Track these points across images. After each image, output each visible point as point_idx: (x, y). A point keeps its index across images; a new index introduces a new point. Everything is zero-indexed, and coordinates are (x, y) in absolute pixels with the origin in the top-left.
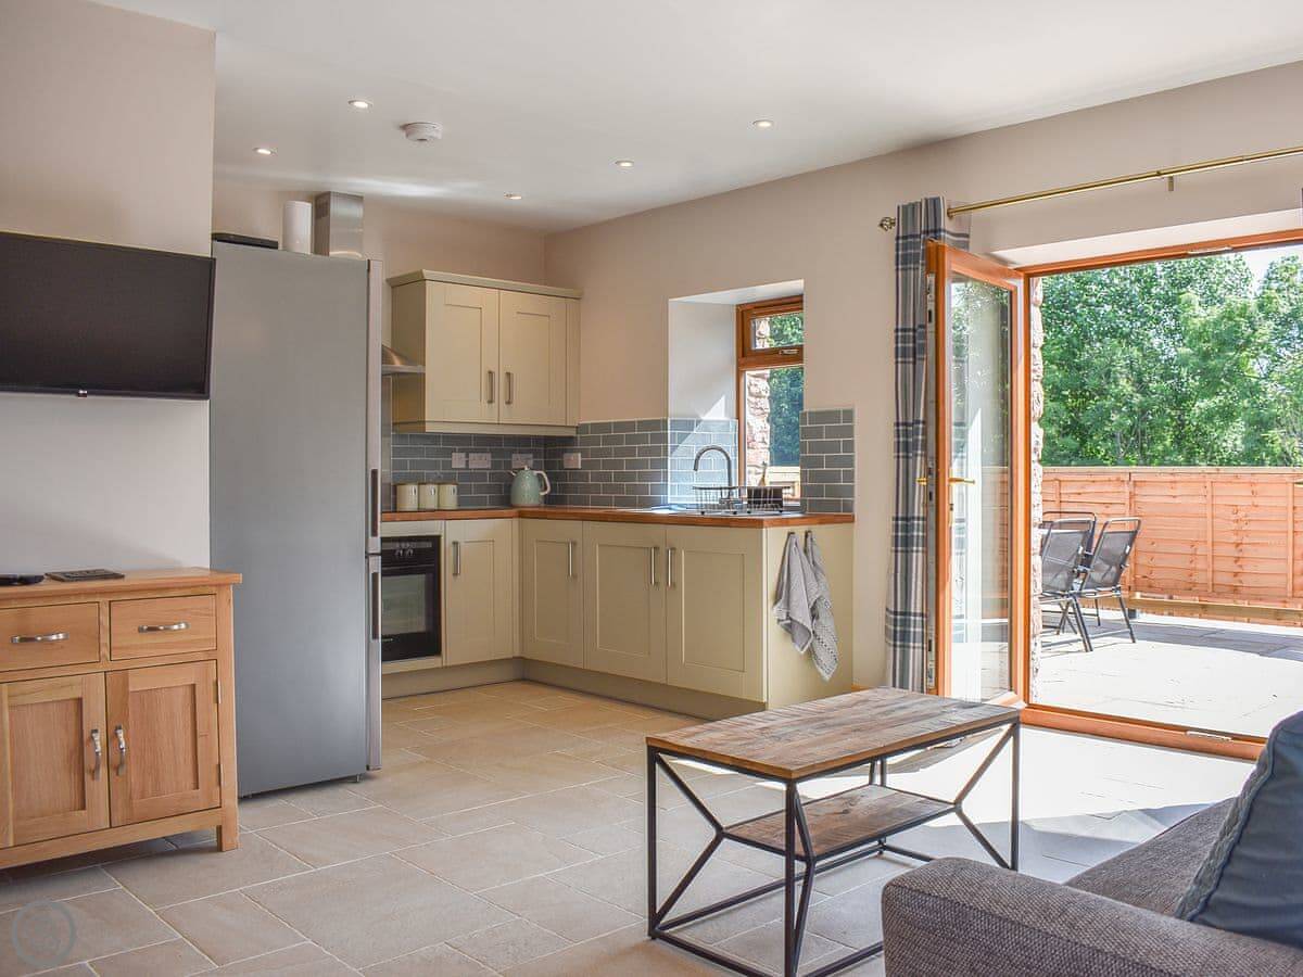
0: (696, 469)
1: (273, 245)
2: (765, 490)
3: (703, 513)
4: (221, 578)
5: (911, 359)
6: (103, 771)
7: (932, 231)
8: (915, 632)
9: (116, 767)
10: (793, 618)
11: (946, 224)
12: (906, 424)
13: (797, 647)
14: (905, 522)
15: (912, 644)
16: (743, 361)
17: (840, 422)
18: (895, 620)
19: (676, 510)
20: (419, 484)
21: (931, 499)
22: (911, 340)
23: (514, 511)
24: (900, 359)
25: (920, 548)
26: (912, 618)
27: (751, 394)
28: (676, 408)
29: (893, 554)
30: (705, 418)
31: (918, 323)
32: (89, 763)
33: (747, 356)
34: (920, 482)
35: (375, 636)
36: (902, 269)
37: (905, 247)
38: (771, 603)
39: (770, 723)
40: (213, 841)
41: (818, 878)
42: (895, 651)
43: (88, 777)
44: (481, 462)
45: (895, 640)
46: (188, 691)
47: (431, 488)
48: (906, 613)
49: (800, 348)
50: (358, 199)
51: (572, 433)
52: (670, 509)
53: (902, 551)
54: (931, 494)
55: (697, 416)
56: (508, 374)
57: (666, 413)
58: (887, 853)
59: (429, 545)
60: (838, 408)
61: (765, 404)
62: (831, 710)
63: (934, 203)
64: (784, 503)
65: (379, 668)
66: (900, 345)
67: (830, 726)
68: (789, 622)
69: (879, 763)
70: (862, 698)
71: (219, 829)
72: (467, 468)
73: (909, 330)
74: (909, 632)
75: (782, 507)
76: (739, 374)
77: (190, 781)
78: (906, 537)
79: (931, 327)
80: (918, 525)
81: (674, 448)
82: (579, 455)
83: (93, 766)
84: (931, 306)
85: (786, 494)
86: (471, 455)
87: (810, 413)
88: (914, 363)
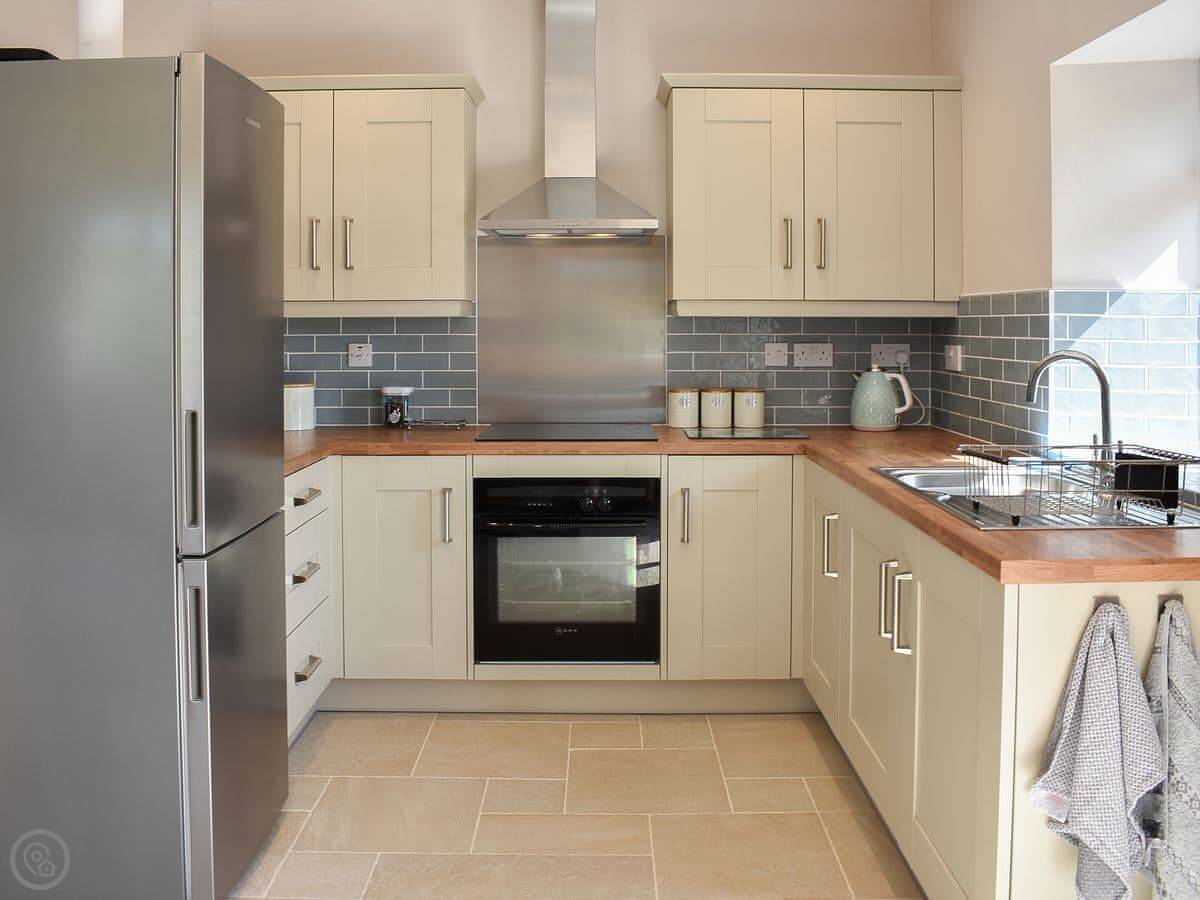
20: (702, 391)
30: (1129, 288)
47: (721, 398)
51: (951, 312)
55: (1113, 284)
56: (820, 222)
57: (1049, 282)
59: (641, 493)
72: (792, 367)
82: (960, 349)
86: (796, 346)
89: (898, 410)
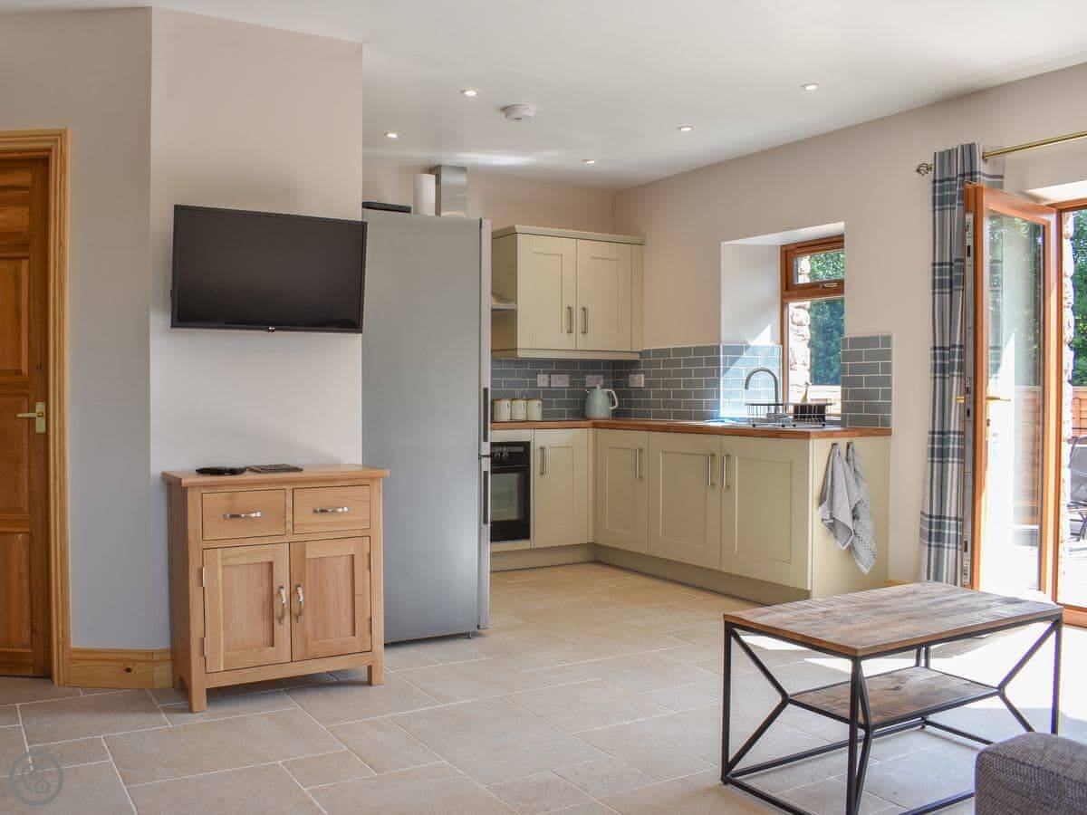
0: (746, 387)
1: (406, 210)
2: (810, 406)
3: (754, 425)
4: (374, 472)
5: (948, 290)
6: (287, 618)
7: (968, 174)
8: (949, 535)
9: (296, 616)
10: (837, 518)
11: (981, 167)
12: (943, 348)
13: (839, 543)
14: (940, 436)
15: (946, 545)
16: (787, 294)
17: (879, 347)
18: (931, 523)
19: (728, 423)
20: (512, 400)
21: (968, 415)
22: (948, 272)
23: (589, 422)
24: (937, 290)
25: (956, 459)
26: (947, 521)
27: (794, 323)
28: (727, 336)
29: (929, 464)
30: (752, 344)
31: (954, 257)
32: (278, 611)
33: (790, 289)
34: (957, 400)
35: (485, 522)
36: (939, 210)
37: (942, 189)
38: (816, 504)
39: (831, 608)
40: (364, 677)
41: (876, 743)
42: (930, 550)
43: (276, 622)
44: (561, 381)
45: (930, 540)
46: (349, 559)
47: (521, 403)
48: (941, 517)
49: (841, 282)
50: (463, 169)
51: (637, 357)
52: (723, 422)
53: (938, 462)
54: (969, 411)
55: (745, 342)
56: (584, 309)
57: (719, 339)
58: (928, 728)
59: (521, 449)
60: (876, 334)
61: (806, 331)
62: (883, 599)
63: (970, 149)
64: (827, 418)
65: (488, 547)
66: (937, 277)
67: (885, 613)
68: (832, 521)
69: (924, 649)
70: (911, 590)
71: (370, 668)
72: (549, 387)
73: (946, 264)
74: (944, 534)
75: (824, 420)
76: (783, 306)
77: (349, 629)
78: (942, 449)
79: (969, 261)
80: (954, 438)
81: (726, 370)
82: (643, 376)
83: (280, 615)
84: (969, 242)
85: (829, 410)
86: (552, 376)
87: (850, 339)
88: (951, 293)
89: (611, 408)
